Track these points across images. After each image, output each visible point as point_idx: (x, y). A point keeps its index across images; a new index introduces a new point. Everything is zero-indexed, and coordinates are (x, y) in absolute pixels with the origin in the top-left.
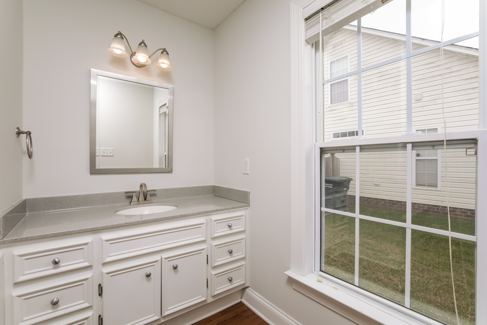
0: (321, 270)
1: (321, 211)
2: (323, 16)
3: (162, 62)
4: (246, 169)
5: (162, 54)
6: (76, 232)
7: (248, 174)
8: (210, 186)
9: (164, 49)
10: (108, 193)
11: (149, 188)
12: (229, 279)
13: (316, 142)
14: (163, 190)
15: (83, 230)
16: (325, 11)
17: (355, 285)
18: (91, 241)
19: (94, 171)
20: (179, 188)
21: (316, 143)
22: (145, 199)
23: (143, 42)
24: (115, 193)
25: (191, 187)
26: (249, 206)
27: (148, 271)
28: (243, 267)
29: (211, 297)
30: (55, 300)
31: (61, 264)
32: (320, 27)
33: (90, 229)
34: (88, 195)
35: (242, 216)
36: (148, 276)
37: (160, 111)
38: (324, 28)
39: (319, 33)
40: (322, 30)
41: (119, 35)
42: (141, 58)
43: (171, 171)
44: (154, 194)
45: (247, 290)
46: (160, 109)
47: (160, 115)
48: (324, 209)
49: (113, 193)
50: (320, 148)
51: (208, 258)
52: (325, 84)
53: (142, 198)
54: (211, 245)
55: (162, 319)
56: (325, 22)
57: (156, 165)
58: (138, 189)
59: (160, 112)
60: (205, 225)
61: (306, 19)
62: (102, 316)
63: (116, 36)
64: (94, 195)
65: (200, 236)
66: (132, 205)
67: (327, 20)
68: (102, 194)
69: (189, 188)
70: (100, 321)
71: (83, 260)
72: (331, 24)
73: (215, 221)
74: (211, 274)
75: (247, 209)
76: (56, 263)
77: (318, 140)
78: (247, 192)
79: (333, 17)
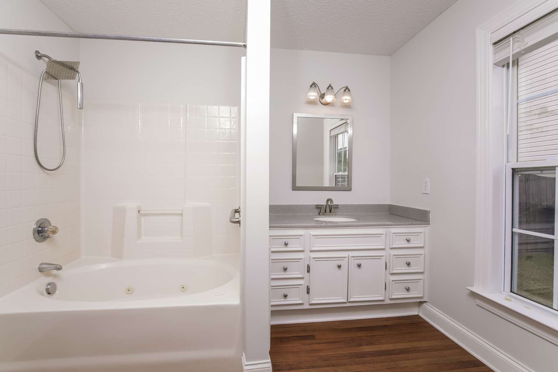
0: (511, 291)
1: (512, 232)
2: (514, 40)
3: (345, 99)
4: (426, 189)
5: (345, 92)
6: (296, 227)
7: (428, 194)
8: (386, 205)
9: (346, 87)
10: (304, 205)
11: (335, 203)
12: (406, 288)
13: (508, 162)
14: (344, 205)
15: (300, 226)
16: (516, 35)
17: (553, 308)
18: (304, 234)
19: (295, 188)
20: (357, 205)
21: (507, 164)
22: (330, 212)
23: (330, 86)
24: (308, 205)
25: (368, 204)
26: (429, 224)
27: (339, 263)
28: (421, 281)
29: (389, 300)
30: (285, 267)
31: (289, 246)
32: (510, 50)
33: (304, 226)
34: (291, 205)
35: (421, 233)
36: (339, 267)
37: (330, 133)
38: (515, 52)
39: (509, 57)
40: (513, 54)
41: (314, 85)
42: (329, 98)
43: (350, 190)
44: (337, 207)
45: (425, 304)
46: (330, 132)
47: (331, 137)
48: (516, 230)
49: (307, 205)
50: (512, 169)
51: (387, 264)
52: (519, 104)
53: (328, 210)
54: (390, 254)
55: (347, 303)
56: (516, 45)
57: (327, 184)
58: (324, 203)
59: (330, 135)
60: (384, 236)
61: (495, 44)
62: (309, 287)
63: (311, 86)
64: (294, 205)
65: (380, 244)
66: (321, 215)
67: (518, 43)
68: (300, 205)
69: (366, 205)
70: (308, 290)
71: (299, 246)
72: (523, 48)
73: (394, 233)
74: (389, 279)
75: (426, 227)
76: (286, 244)
77: (510, 160)
78: (427, 211)
79: (526, 40)
